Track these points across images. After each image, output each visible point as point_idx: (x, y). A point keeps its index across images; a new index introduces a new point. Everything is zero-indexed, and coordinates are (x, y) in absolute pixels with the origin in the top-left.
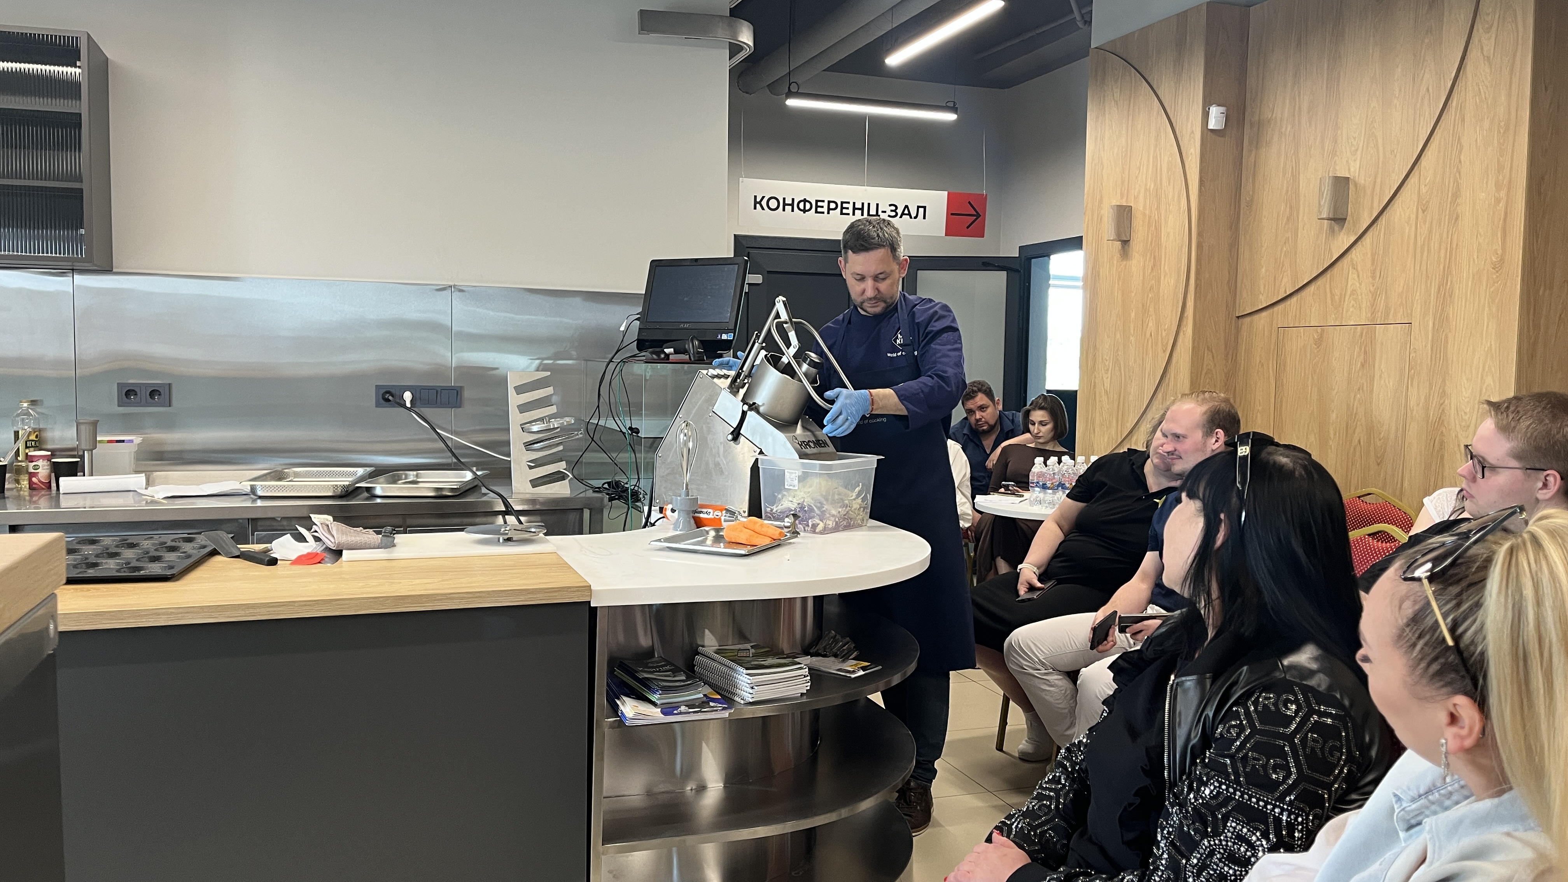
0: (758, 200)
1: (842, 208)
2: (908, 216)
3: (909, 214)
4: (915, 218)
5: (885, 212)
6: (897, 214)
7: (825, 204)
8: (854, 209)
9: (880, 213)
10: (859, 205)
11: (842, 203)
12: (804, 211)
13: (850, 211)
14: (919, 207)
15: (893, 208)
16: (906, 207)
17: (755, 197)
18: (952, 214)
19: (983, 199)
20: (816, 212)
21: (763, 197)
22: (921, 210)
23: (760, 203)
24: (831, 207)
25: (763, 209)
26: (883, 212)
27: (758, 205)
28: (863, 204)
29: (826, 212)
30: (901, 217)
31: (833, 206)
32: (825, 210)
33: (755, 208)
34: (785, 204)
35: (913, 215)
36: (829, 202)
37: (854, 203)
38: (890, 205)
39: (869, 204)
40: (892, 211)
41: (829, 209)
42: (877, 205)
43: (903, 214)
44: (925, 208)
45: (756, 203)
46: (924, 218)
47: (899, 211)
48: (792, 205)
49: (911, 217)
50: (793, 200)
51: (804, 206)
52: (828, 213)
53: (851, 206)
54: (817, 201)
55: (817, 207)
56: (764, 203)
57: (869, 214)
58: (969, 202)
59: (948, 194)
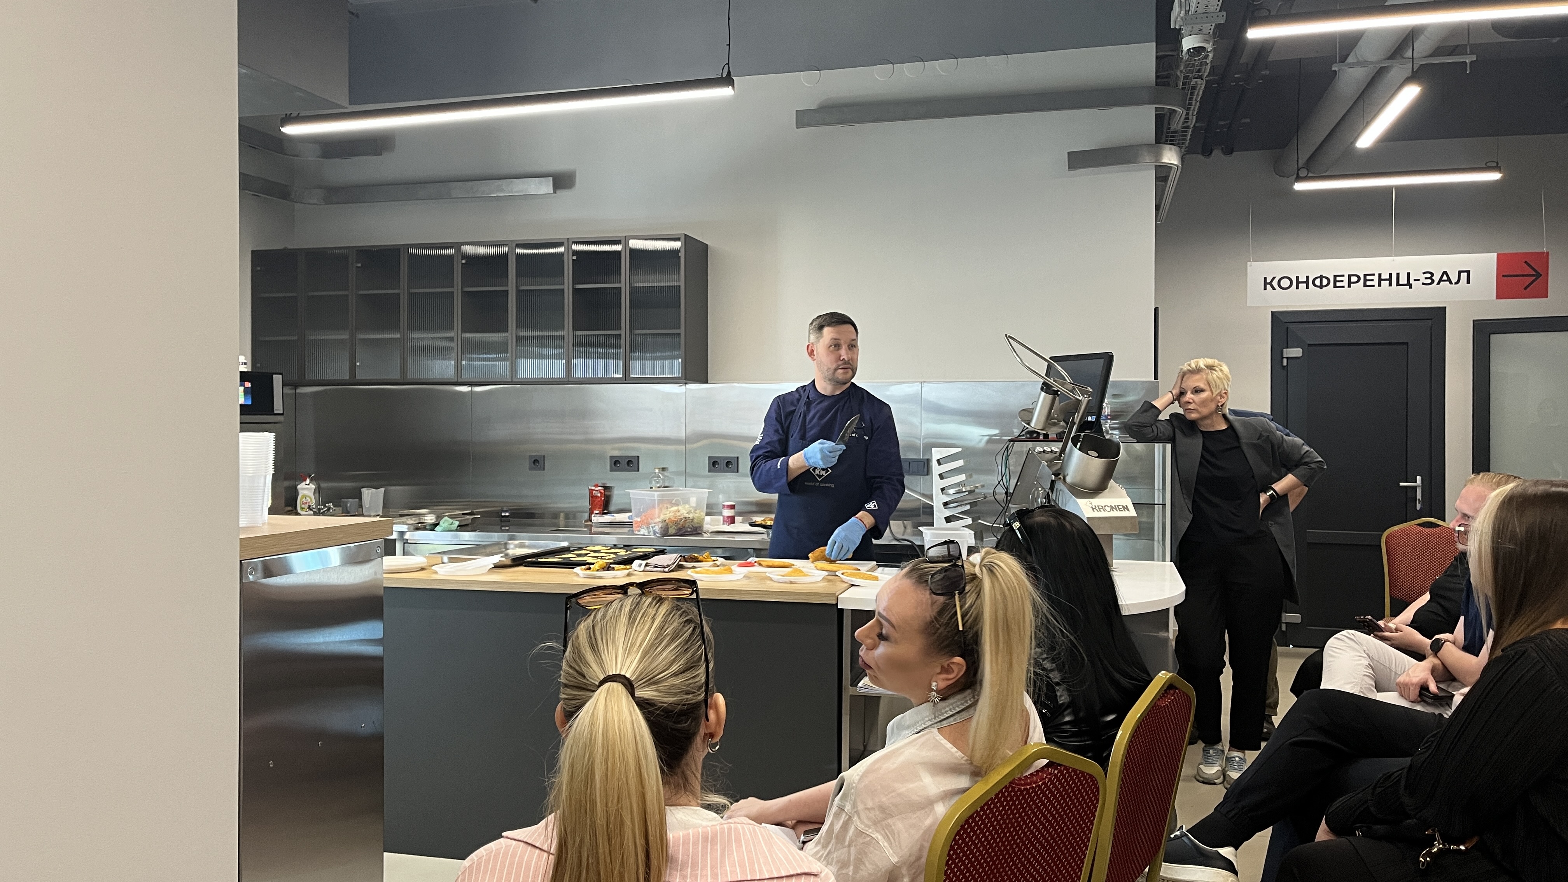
0: (1268, 281)
1: (1365, 280)
2: (1448, 282)
4: (1456, 283)
5: (1418, 280)
6: (1433, 281)
7: (1346, 279)
8: (1380, 280)
9: (1412, 281)
10: (1385, 276)
11: (1365, 276)
12: (1321, 287)
13: (1376, 282)
14: (1460, 272)
15: (1429, 275)
16: (1445, 273)
17: (1265, 279)
18: (1504, 276)
19: (1543, 257)
20: (1335, 286)
21: (1274, 278)
22: (1464, 275)
23: (1270, 284)
24: (1352, 281)
25: (1274, 288)
26: (1415, 280)
27: (1268, 286)
28: (1391, 275)
29: (1346, 285)
30: (1438, 283)
31: (1354, 279)
33: (1265, 289)
34: (1298, 282)
35: (1454, 280)
36: (1350, 276)
37: (1380, 275)
38: (1424, 273)
39: (1398, 274)
40: (1426, 278)
41: (1350, 283)
42: (1409, 274)
43: (1441, 280)
44: (1468, 272)
45: (1265, 283)
46: (1468, 282)
47: (1436, 278)
48: (1307, 282)
49: (1451, 283)
50: (1308, 277)
51: (1321, 282)
52: (1349, 286)
53: (1376, 278)
54: (1335, 277)
55: (1335, 281)
56: (1275, 283)
57: (1398, 284)
58: (1526, 262)
59: (1498, 255)
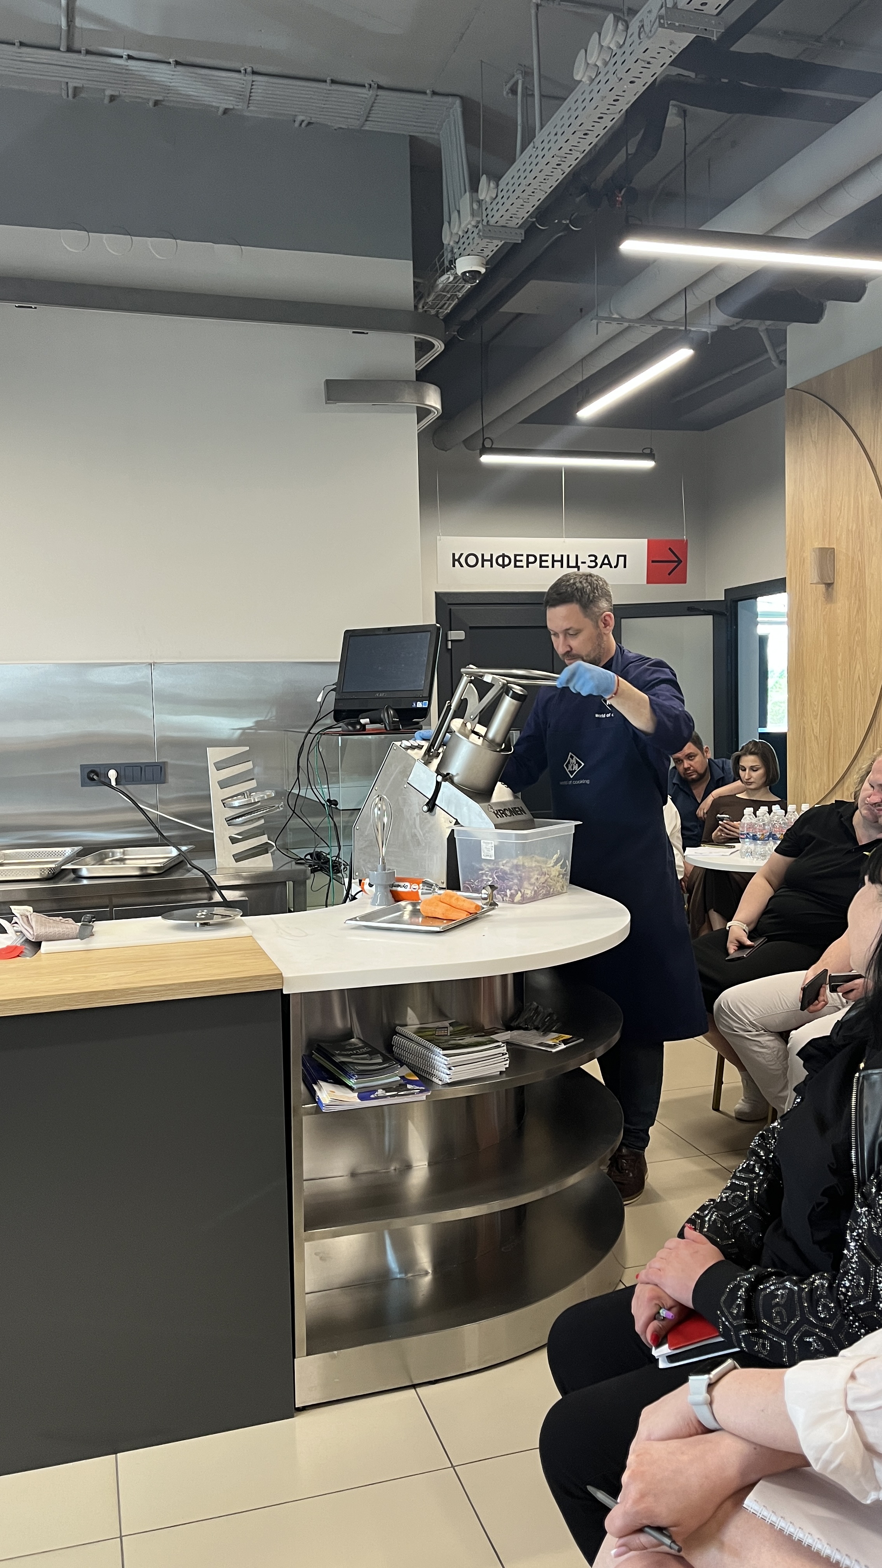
0: (457, 557)
1: (541, 561)
2: (608, 566)
3: (609, 564)
4: (616, 567)
5: (585, 563)
6: (597, 564)
7: (524, 558)
8: (554, 561)
9: (579, 564)
10: (558, 558)
11: (541, 556)
12: (503, 566)
13: (550, 564)
14: (618, 556)
15: (593, 558)
16: (606, 556)
17: (454, 555)
18: (653, 562)
19: (684, 545)
20: (516, 566)
21: (462, 555)
22: (622, 559)
23: (458, 560)
24: (530, 561)
25: (462, 566)
26: (582, 563)
27: (457, 563)
28: (562, 556)
29: (525, 566)
30: (601, 567)
31: (531, 559)
32: (524, 563)
33: (454, 566)
34: (483, 560)
35: (614, 564)
36: (528, 556)
37: (553, 556)
38: (589, 556)
39: (568, 556)
40: (591, 561)
41: (528, 563)
42: (577, 556)
43: (603, 564)
44: (625, 556)
45: (454, 560)
46: (625, 567)
47: (599, 562)
48: (491, 560)
49: (611, 567)
50: (492, 555)
51: (503, 561)
52: (528, 566)
53: (550, 559)
54: (516, 556)
55: (516, 561)
56: (462, 560)
57: (568, 566)
58: (670, 549)
59: (648, 541)
